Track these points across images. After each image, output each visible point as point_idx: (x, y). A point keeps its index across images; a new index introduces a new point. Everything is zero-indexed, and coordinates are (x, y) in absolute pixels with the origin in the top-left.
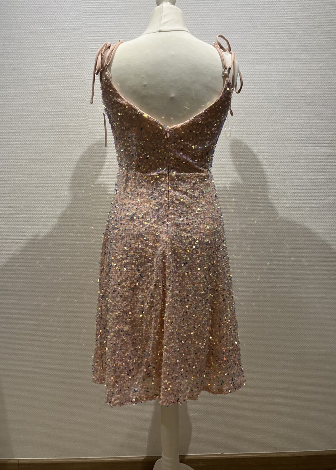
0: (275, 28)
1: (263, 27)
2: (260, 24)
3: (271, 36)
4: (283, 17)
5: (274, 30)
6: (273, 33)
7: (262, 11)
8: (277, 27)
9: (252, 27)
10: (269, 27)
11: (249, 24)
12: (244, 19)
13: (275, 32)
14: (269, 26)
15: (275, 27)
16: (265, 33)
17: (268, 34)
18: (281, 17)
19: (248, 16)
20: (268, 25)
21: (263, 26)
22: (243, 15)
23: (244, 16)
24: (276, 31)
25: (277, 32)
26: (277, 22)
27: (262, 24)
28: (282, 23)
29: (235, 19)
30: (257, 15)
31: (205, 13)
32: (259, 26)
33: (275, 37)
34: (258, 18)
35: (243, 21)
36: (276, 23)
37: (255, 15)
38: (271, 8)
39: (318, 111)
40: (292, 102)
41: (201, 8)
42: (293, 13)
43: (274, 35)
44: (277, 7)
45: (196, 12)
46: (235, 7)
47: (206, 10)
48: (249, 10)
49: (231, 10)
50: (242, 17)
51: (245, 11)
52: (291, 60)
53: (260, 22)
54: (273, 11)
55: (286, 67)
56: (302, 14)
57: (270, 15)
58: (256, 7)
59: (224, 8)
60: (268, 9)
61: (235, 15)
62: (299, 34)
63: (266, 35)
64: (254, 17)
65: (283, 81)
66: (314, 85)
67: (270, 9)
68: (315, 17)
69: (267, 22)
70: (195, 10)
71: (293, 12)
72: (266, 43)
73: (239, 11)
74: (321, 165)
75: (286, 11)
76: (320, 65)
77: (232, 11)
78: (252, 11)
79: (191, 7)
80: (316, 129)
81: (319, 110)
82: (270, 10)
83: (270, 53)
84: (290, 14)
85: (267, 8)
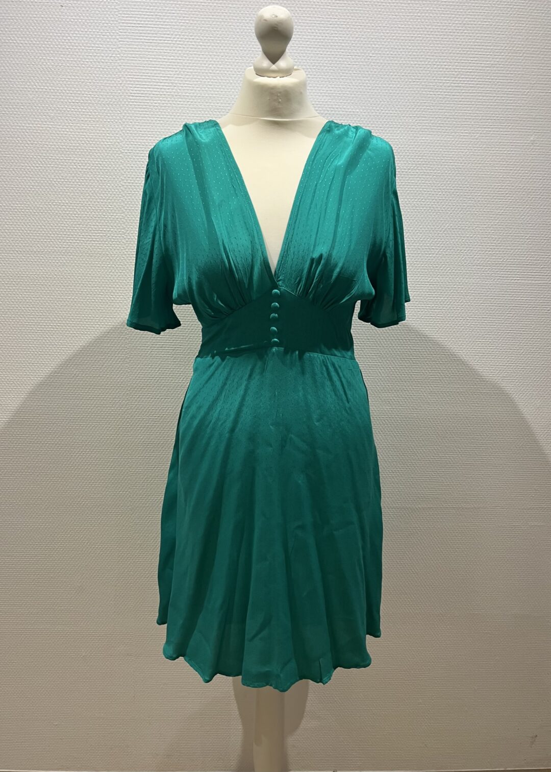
0: (456, 72)
1: (435, 68)
2: (430, 63)
3: (449, 84)
4: (471, 51)
5: (454, 75)
6: (453, 81)
7: (436, 41)
8: (460, 70)
9: (417, 67)
10: (447, 69)
11: (412, 63)
12: (403, 53)
13: (456, 78)
14: (446, 67)
15: (456, 70)
16: (438, 80)
17: (444, 81)
18: (469, 52)
19: (411, 49)
20: (445, 65)
21: (435, 66)
22: (402, 46)
23: (403, 49)
24: (459, 76)
25: (459, 78)
26: (461, 60)
27: (434, 63)
28: (470, 63)
29: (388, 52)
30: (426, 48)
31: (335, 40)
32: (429, 66)
33: (456, 86)
34: (428, 52)
35: (401, 58)
36: (458, 63)
37: (422, 48)
38: (452, 35)
39: (523, 217)
40: (479, 199)
41: (328, 32)
42: (490, 46)
43: (455, 83)
44: (463, 34)
45: (320, 39)
46: (388, 31)
47: (337, 35)
48: (413, 38)
49: (381, 36)
50: (399, 49)
51: (406, 40)
52: (481, 128)
53: (431, 59)
54: (455, 42)
55: (473, 139)
56: (506, 47)
57: (449, 48)
58: (425, 33)
59: (369, 32)
60: (445, 37)
61: (388, 46)
62: (498, 82)
63: (441, 83)
64: (420, 50)
65: (465, 163)
66: (520, 171)
67: (450, 37)
68: (527, 54)
69: (444, 61)
70: (318, 34)
71: (490, 44)
72: (440, 96)
73: (394, 39)
74: (524, 308)
75: (477, 42)
76: (532, 139)
77: (383, 39)
78: (418, 40)
79: (311, 29)
80: (519, 248)
81: (525, 216)
82: (450, 39)
83: (446, 115)
84: (484, 47)
85: (444, 35)
